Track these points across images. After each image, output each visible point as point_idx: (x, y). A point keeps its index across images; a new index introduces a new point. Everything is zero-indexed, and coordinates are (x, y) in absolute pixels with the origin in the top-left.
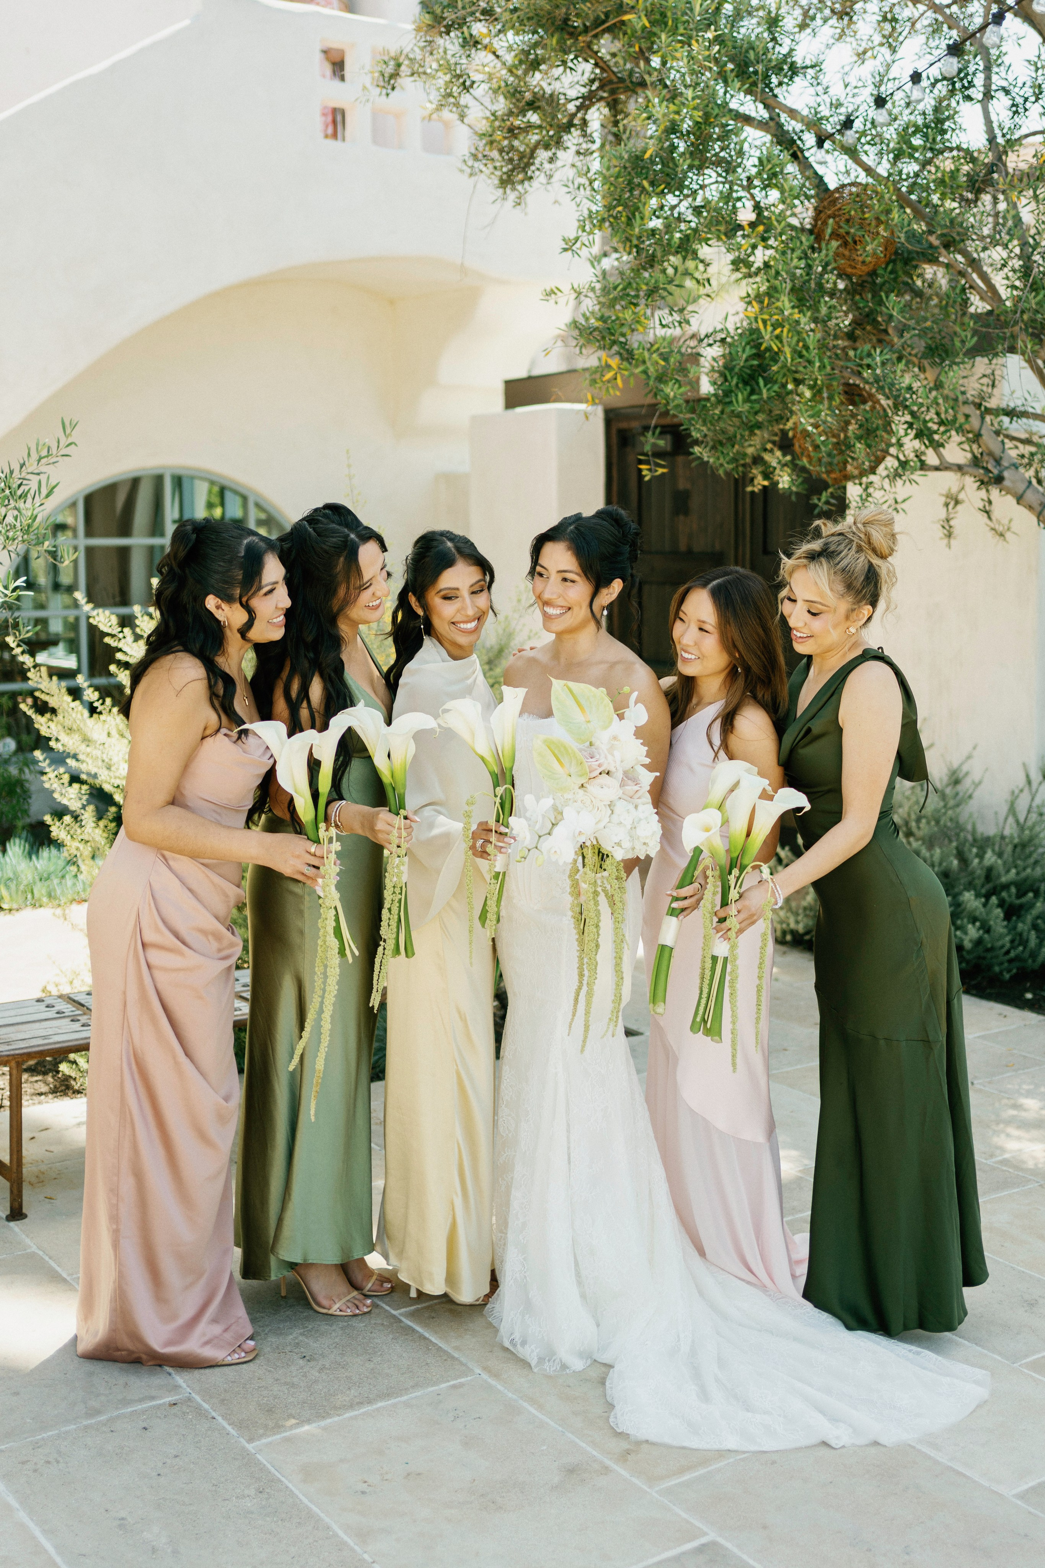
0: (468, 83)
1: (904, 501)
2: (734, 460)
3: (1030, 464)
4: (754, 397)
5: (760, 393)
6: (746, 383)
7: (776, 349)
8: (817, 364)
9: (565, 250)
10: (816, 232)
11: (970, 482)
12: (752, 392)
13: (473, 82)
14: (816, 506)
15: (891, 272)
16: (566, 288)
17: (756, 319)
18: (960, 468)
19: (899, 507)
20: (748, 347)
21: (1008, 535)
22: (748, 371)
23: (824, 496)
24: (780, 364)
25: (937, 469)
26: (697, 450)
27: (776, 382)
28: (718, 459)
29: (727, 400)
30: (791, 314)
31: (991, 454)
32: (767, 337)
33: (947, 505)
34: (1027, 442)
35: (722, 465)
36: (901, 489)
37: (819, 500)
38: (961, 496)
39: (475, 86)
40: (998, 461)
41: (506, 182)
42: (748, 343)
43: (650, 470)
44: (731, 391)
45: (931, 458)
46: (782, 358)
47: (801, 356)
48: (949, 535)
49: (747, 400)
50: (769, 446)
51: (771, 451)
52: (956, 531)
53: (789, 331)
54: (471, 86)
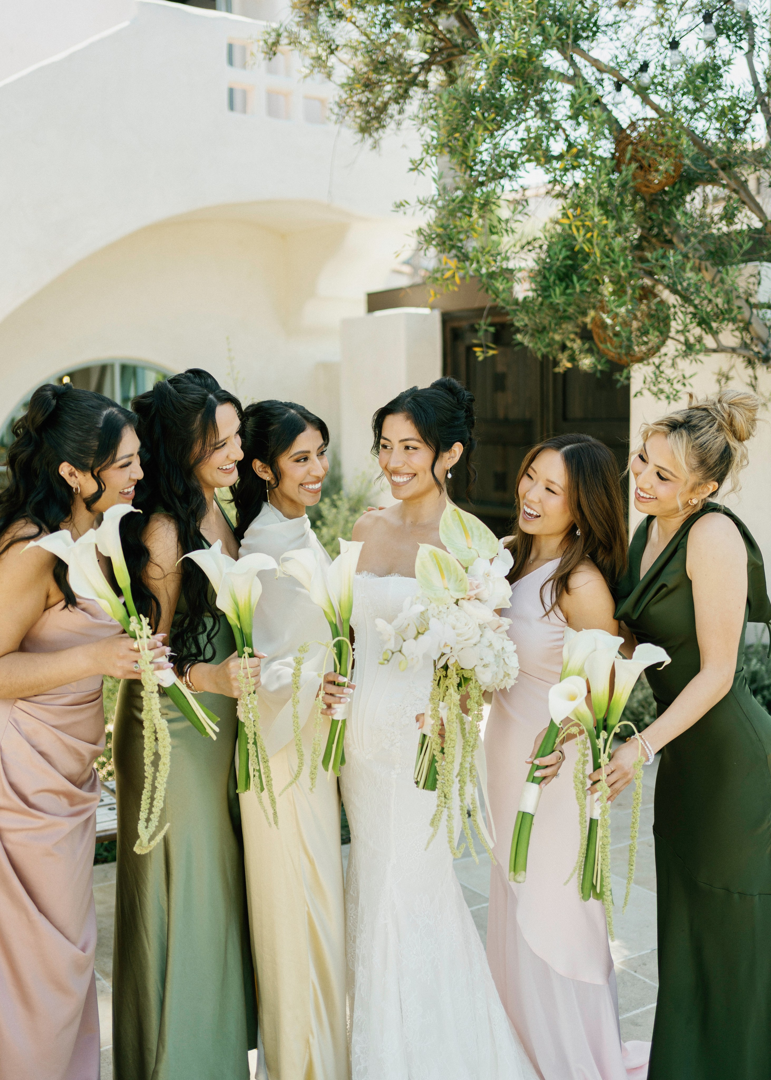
0: (333, 47)
1: (691, 377)
2: (548, 345)
4: (569, 291)
5: (574, 288)
6: (561, 280)
7: (587, 250)
8: (622, 263)
9: (412, 170)
10: (616, 159)
11: (739, 363)
12: (567, 287)
13: (337, 46)
14: (618, 381)
15: (679, 190)
16: (413, 201)
17: (570, 226)
18: (733, 350)
19: (686, 382)
20: (564, 250)
22: (564, 270)
23: (625, 373)
24: (590, 263)
25: (715, 351)
26: (519, 337)
27: (586, 278)
28: (536, 343)
29: (546, 294)
30: (600, 221)
31: (758, 339)
32: (580, 239)
33: (719, 381)
35: (539, 349)
37: (621, 376)
38: (731, 374)
39: (339, 48)
40: (765, 344)
41: (365, 129)
42: (565, 246)
43: (483, 352)
44: (549, 287)
45: (710, 342)
46: (592, 258)
47: (608, 256)
49: (563, 293)
50: (572, 336)
51: (573, 340)
53: (598, 235)
54: (336, 49)
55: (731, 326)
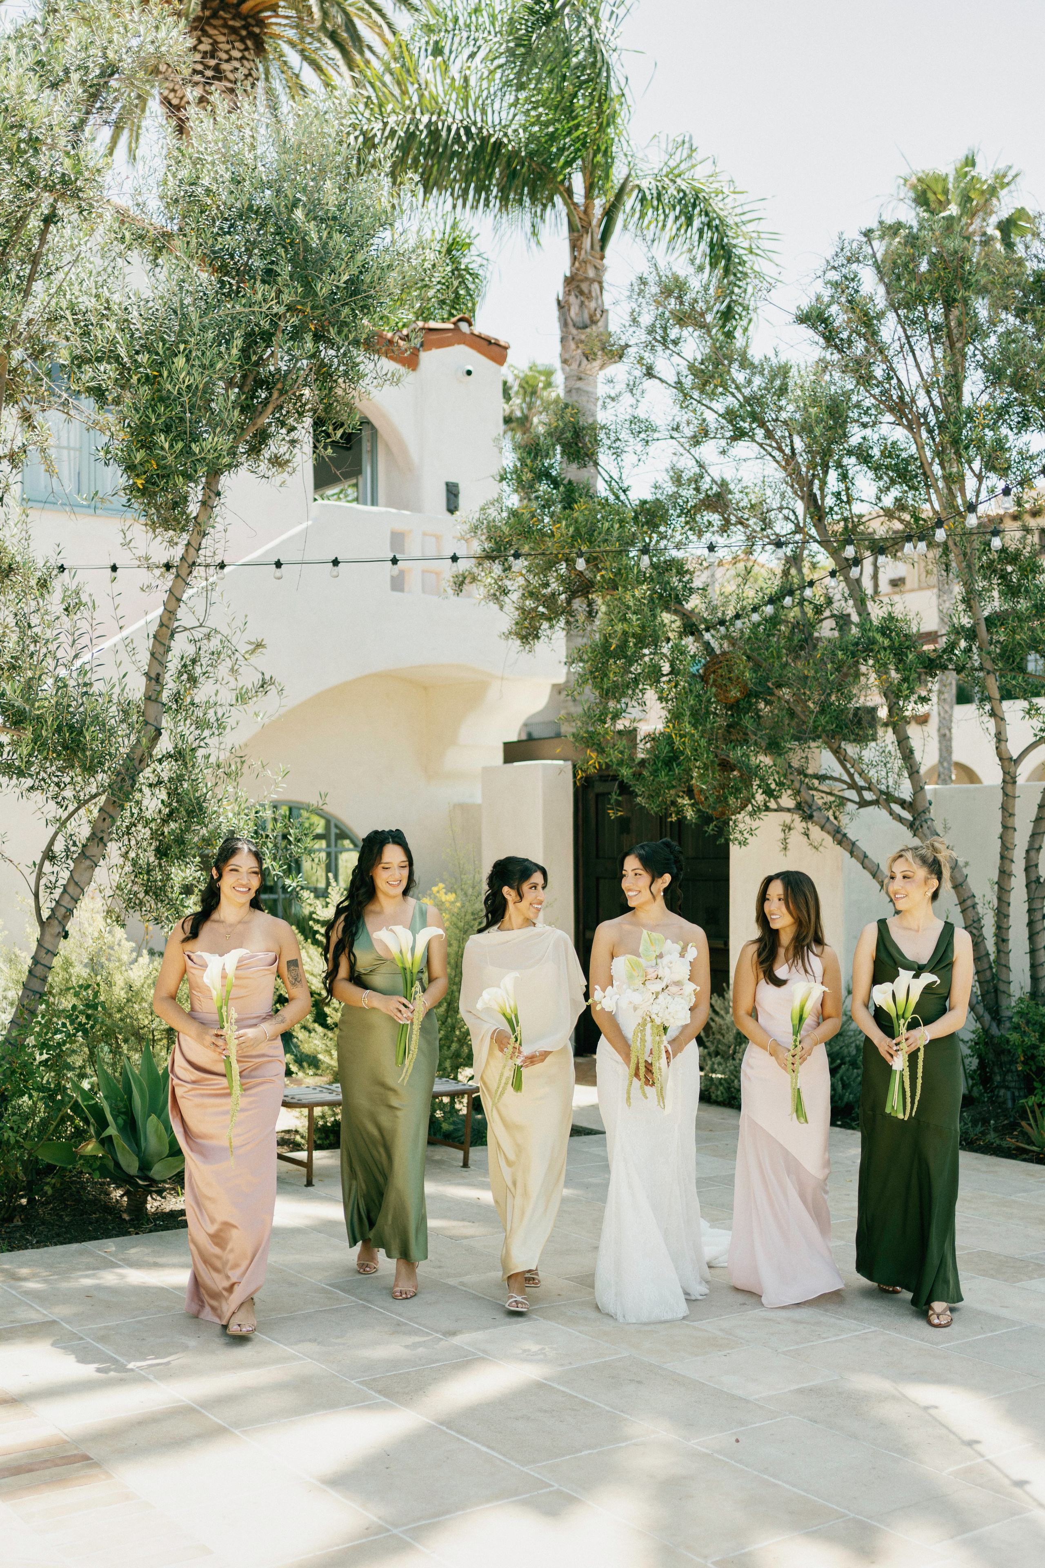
0: (506, 590)
1: (758, 828)
2: (658, 806)
3: (830, 807)
4: (670, 773)
5: (674, 771)
6: (667, 765)
7: (682, 748)
10: (704, 679)
11: (797, 818)
12: (670, 770)
13: (509, 590)
15: (746, 702)
17: (671, 730)
18: (790, 810)
19: (753, 832)
20: (667, 746)
21: (821, 849)
22: (667, 759)
23: (711, 826)
24: (684, 757)
25: (776, 810)
26: (639, 800)
27: (682, 766)
28: (651, 804)
29: (655, 774)
30: (690, 730)
31: (806, 802)
32: (677, 742)
33: (784, 831)
34: (831, 794)
35: (653, 807)
36: (755, 824)
38: (792, 826)
39: (510, 592)
40: (810, 807)
42: (666, 743)
43: (613, 813)
44: (657, 769)
45: (773, 805)
46: (686, 753)
48: (785, 849)
49: (667, 775)
50: (681, 794)
51: (682, 797)
52: (789, 846)
53: (689, 739)
55: (789, 792)
